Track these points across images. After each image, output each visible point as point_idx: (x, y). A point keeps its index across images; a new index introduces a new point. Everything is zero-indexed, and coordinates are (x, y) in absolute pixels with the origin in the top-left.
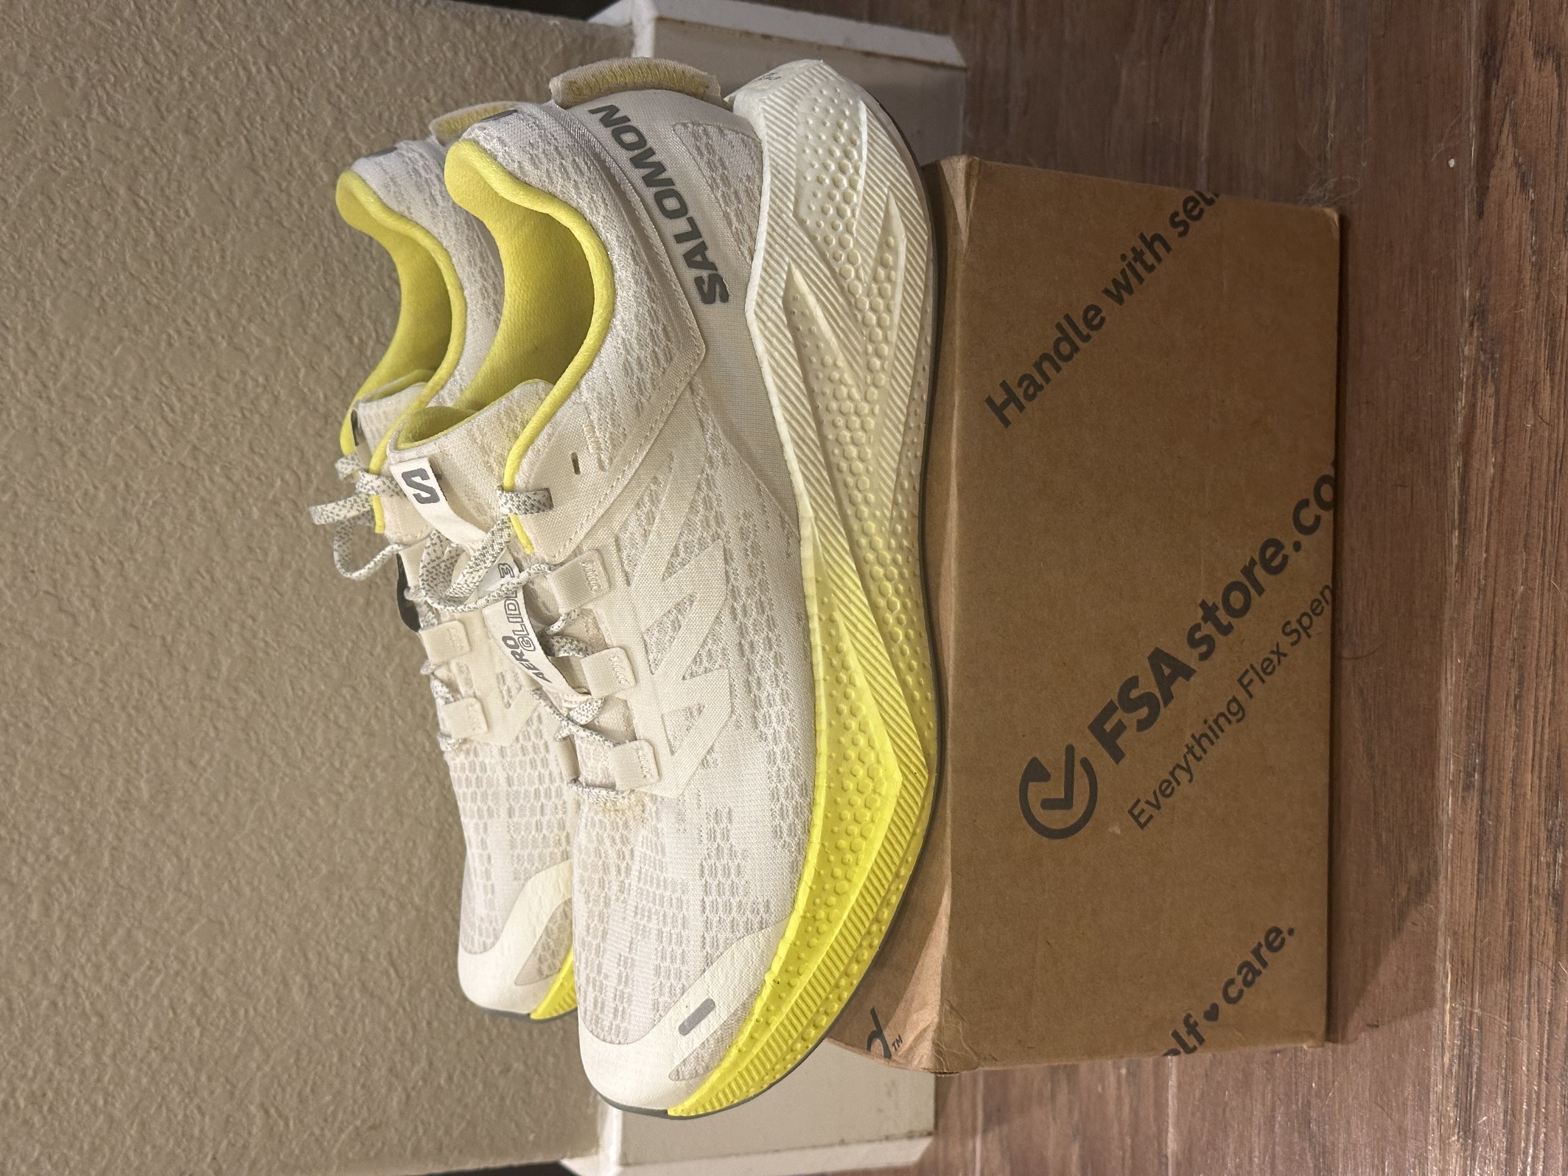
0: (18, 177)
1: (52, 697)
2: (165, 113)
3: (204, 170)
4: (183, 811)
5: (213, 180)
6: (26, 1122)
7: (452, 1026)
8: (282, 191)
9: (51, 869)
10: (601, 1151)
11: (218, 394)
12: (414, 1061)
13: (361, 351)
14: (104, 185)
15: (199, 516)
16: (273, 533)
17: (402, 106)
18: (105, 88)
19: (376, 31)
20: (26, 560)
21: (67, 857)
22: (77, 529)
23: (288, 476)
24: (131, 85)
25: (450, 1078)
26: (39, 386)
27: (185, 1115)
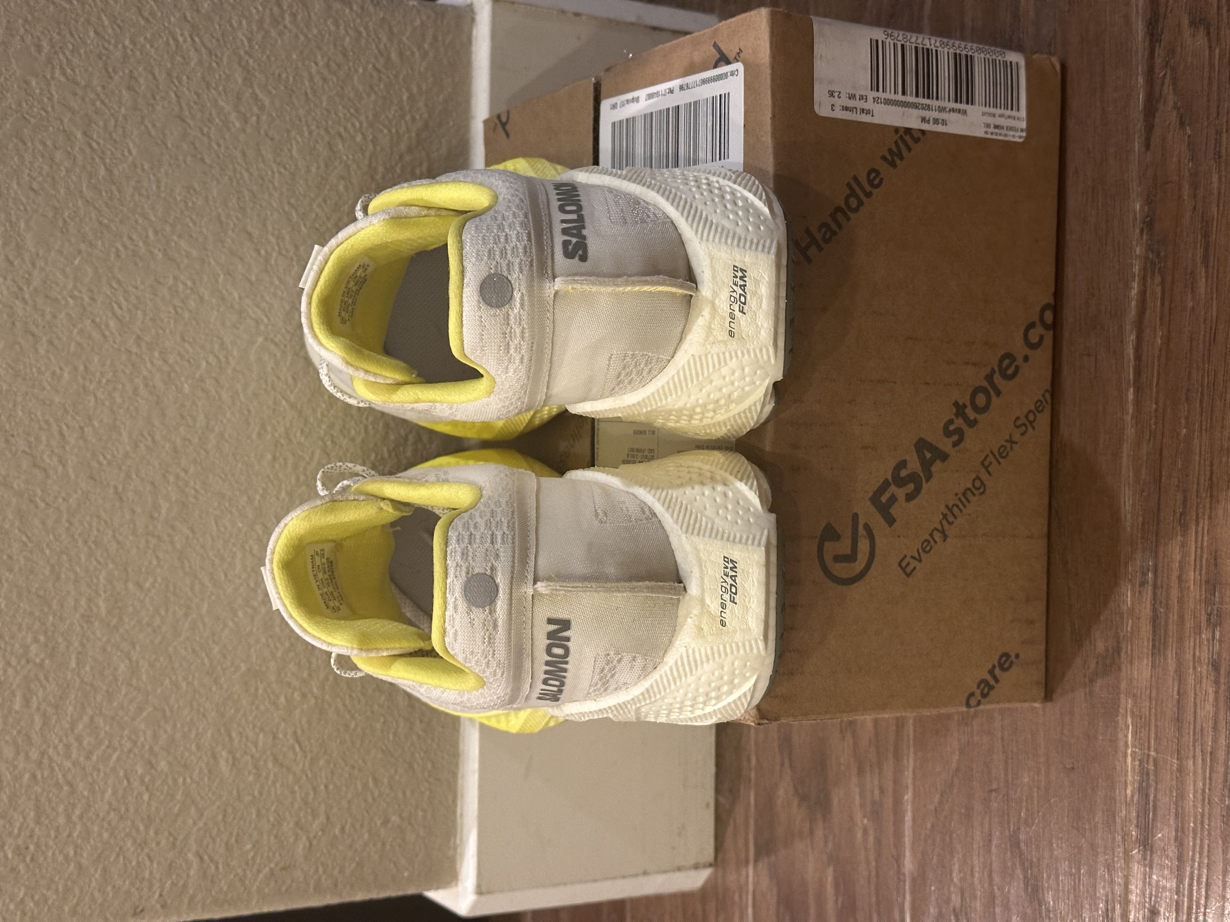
1: (29, 535)
2: (112, 74)
3: (143, 118)
4: (133, 623)
5: (150, 126)
6: (13, 870)
7: (344, 788)
8: (203, 134)
9: (30, 671)
10: (460, 884)
11: (156, 295)
12: (315, 815)
13: (267, 261)
14: (65, 131)
15: (143, 391)
16: (200, 404)
17: (297, 68)
18: (64, 54)
19: (276, 9)
20: (8, 427)
21: (43, 660)
22: (48, 402)
23: (211, 359)
24: (85, 52)
25: (343, 830)
26: (16, 289)
27: (138, 863)
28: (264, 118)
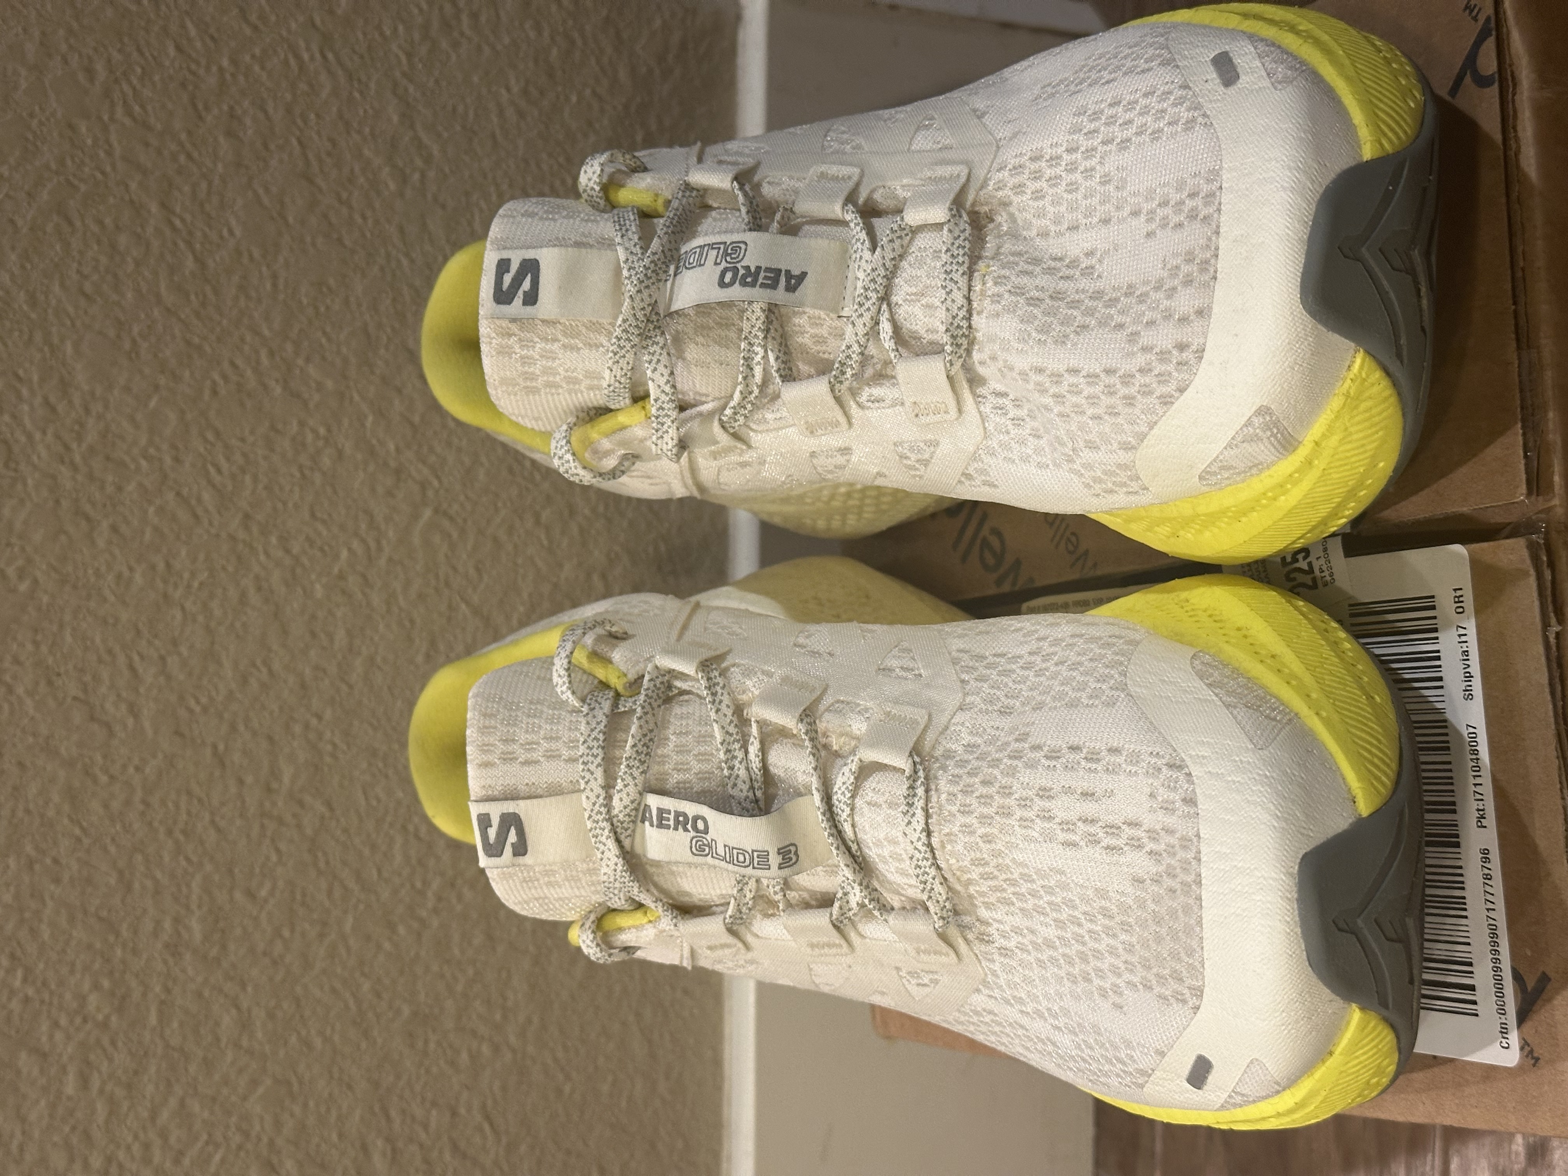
0: (29, 194)
1: (85, 824)
2: (204, 114)
3: (250, 179)
4: (242, 952)
5: (261, 191)
8: (341, 202)
9: (88, 1033)
11: (272, 450)
14: (132, 202)
15: (254, 598)
16: (339, 614)
17: (479, 97)
18: (130, 83)
19: (448, 8)
20: (50, 661)
21: (107, 1017)
22: (111, 621)
23: (355, 544)
24: (162, 79)
26: (60, 448)
28: (431, 174)
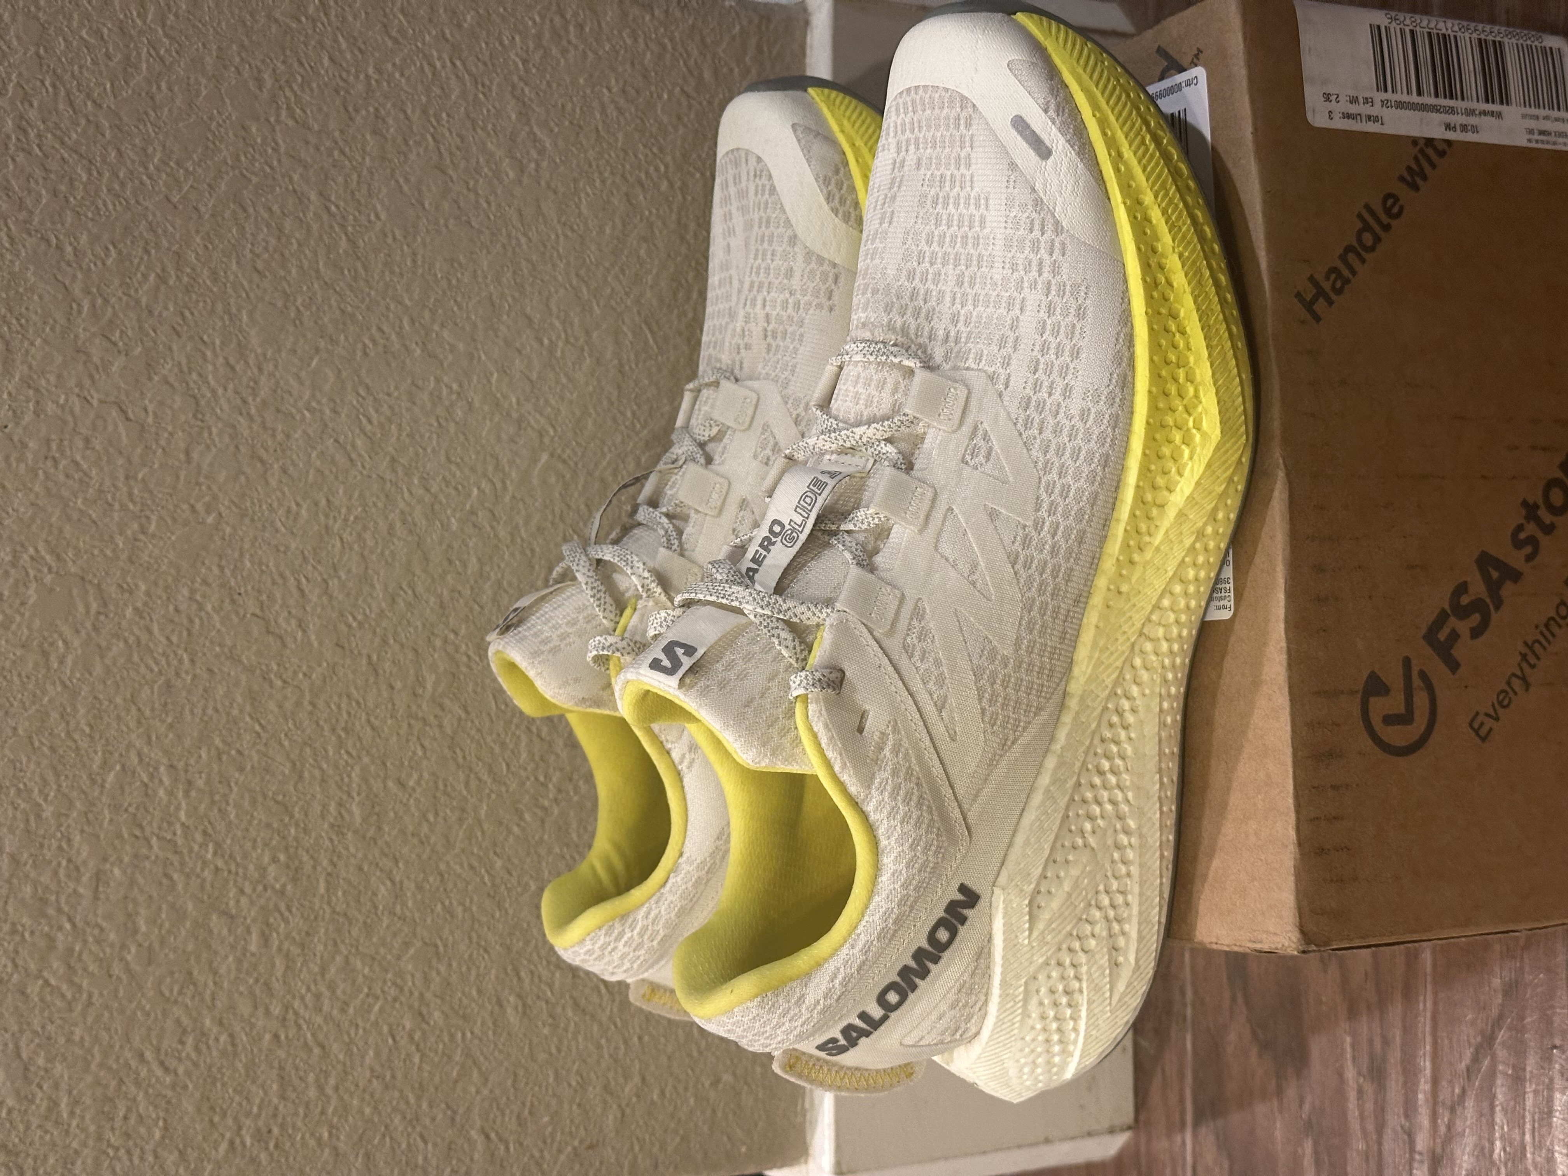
0: (209, 185)
1: (263, 723)
2: (353, 114)
3: (393, 170)
4: (395, 832)
6: (253, 1160)
7: (662, 1040)
8: (469, 189)
9: (269, 899)
10: (810, 1160)
11: (414, 403)
12: (627, 1077)
13: (551, 351)
14: (295, 191)
15: (400, 530)
16: (471, 544)
17: (584, 97)
18: (292, 89)
19: (557, 19)
20: (233, 583)
21: (284, 886)
22: (282, 549)
23: (484, 484)
24: (319, 86)
25: (662, 1093)
26: (239, 402)
27: (409, 1144)
28: (545, 164)
